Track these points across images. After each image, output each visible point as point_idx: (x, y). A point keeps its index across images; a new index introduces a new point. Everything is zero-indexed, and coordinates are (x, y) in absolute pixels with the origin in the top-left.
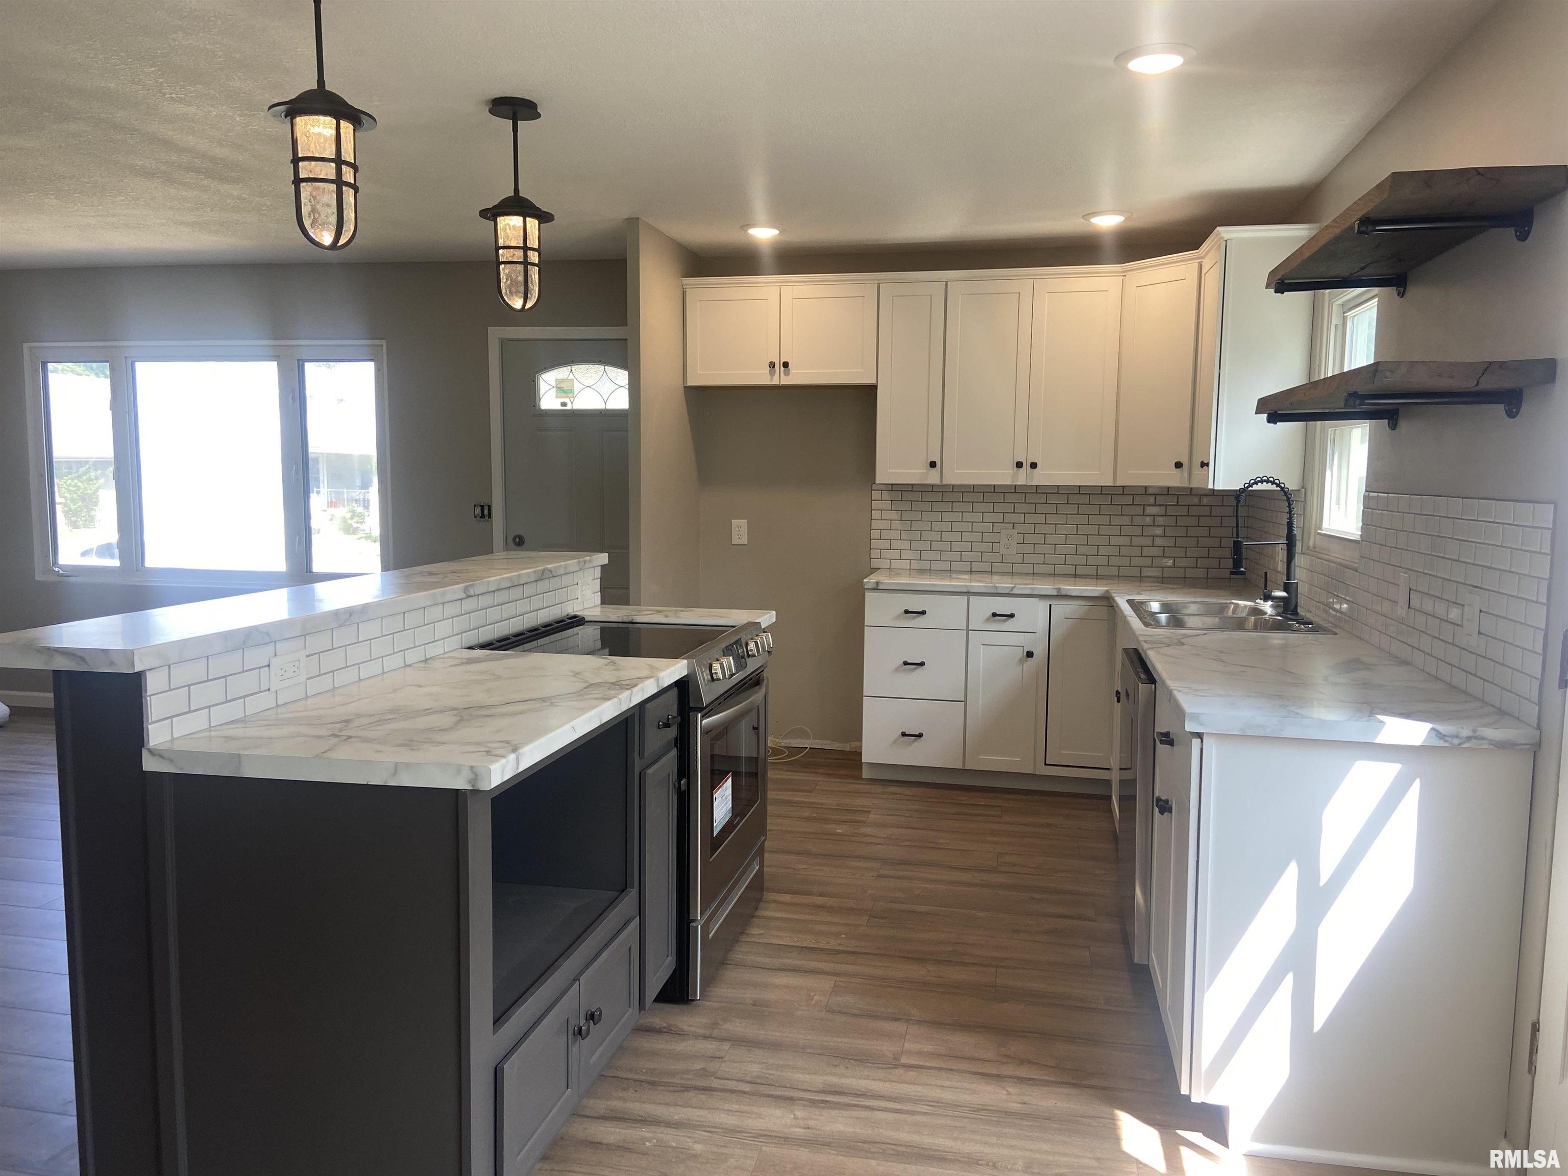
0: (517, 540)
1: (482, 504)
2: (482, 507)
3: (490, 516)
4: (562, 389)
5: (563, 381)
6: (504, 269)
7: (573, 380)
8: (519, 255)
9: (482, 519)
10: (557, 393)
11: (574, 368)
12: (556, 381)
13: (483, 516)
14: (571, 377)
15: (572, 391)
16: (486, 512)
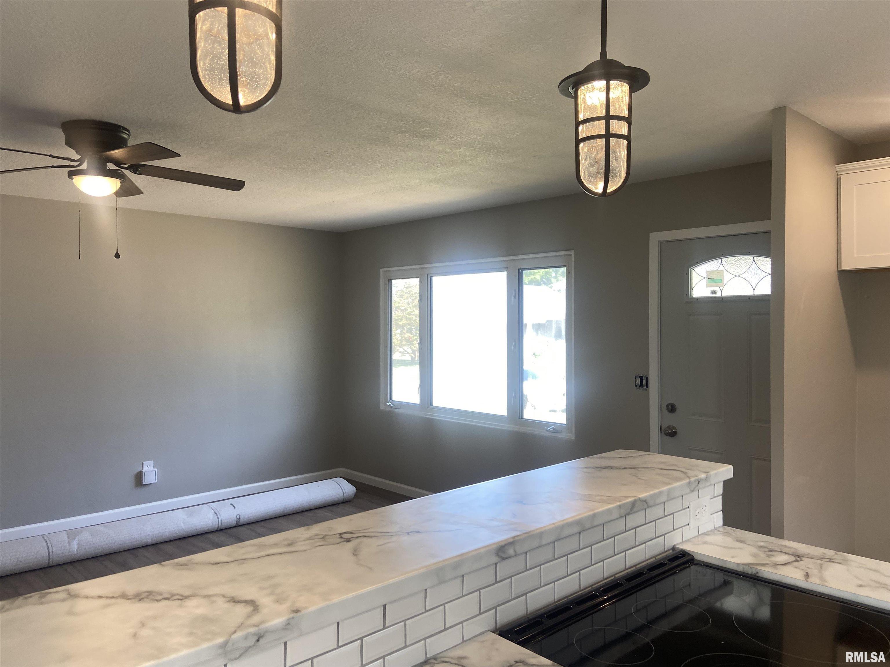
0: (670, 407)
1: (641, 376)
2: (642, 378)
3: (647, 386)
4: (711, 279)
5: (713, 272)
6: (583, 148)
7: (723, 271)
8: (599, 128)
9: (641, 388)
10: (708, 282)
11: (725, 260)
12: (707, 273)
13: (642, 386)
14: (721, 268)
15: (721, 280)
16: (644, 382)
